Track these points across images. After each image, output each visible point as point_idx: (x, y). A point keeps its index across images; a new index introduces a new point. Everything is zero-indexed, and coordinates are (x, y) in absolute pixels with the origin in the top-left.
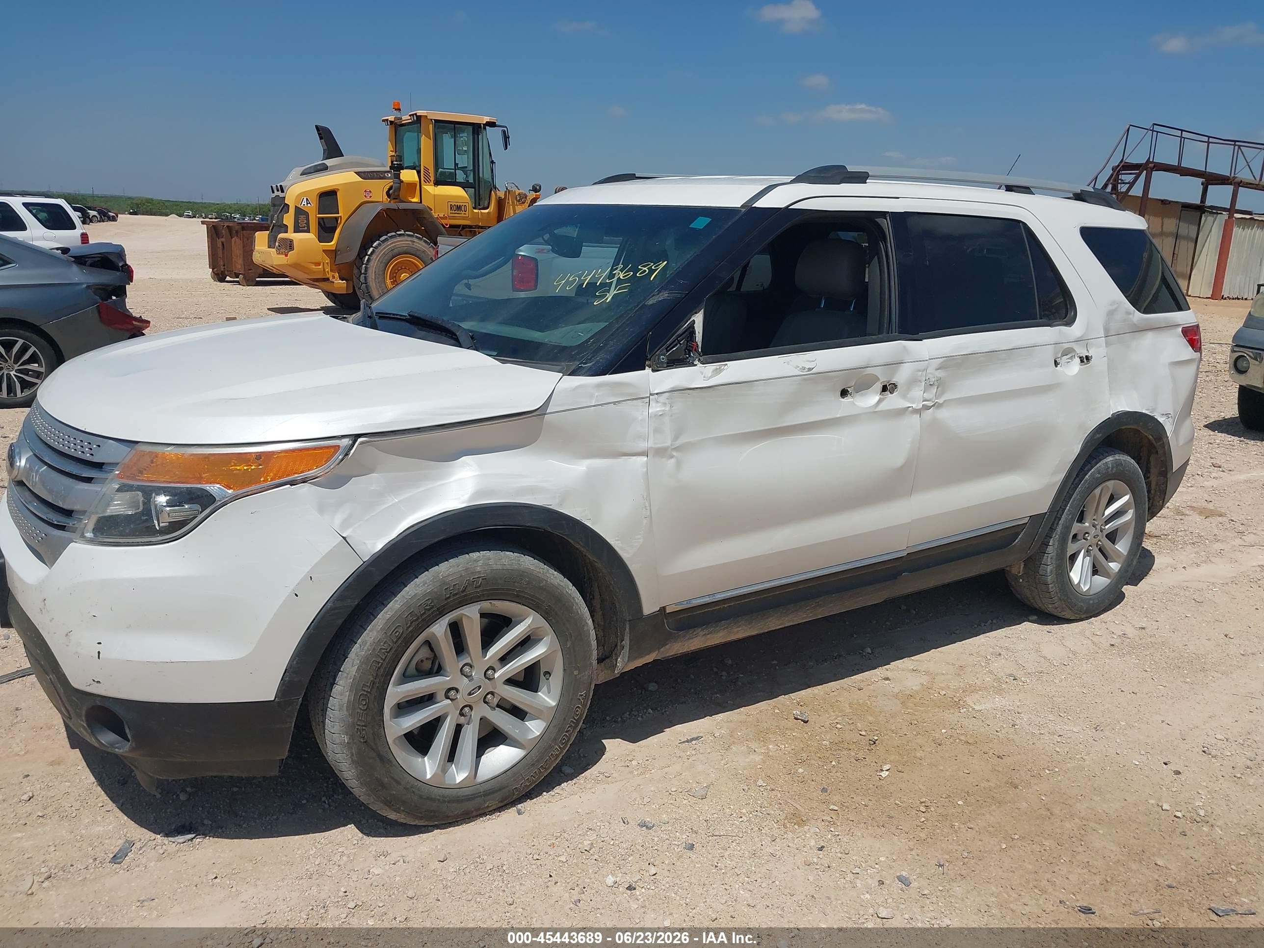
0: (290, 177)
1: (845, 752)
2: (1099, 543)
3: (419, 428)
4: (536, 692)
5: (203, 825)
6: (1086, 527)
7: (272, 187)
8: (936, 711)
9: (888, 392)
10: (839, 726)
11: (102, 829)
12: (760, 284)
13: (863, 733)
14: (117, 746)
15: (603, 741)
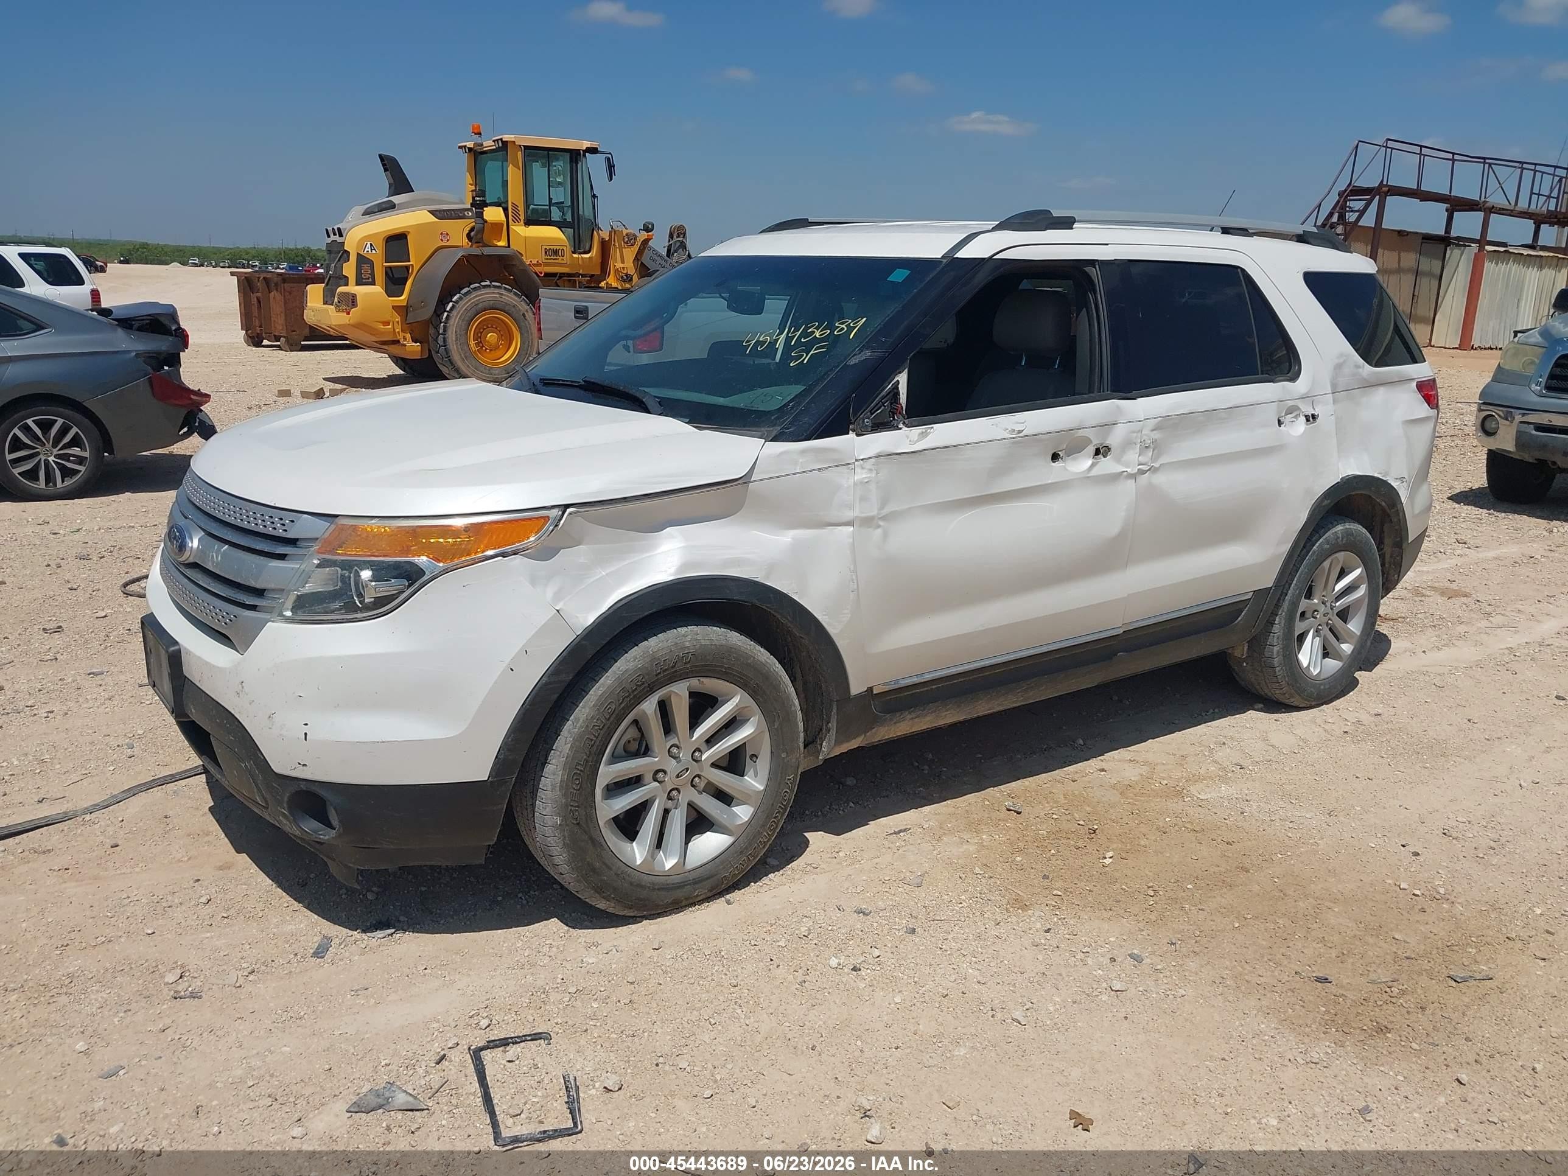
0: (349, 218)
1: (1064, 841)
2: (1330, 622)
3: (625, 498)
4: (743, 776)
5: (399, 921)
6: (1315, 604)
7: (327, 230)
8: (1158, 800)
9: (1101, 456)
10: (1054, 816)
11: (294, 927)
12: (943, 341)
13: (1081, 823)
14: (320, 833)
15: (805, 834)
